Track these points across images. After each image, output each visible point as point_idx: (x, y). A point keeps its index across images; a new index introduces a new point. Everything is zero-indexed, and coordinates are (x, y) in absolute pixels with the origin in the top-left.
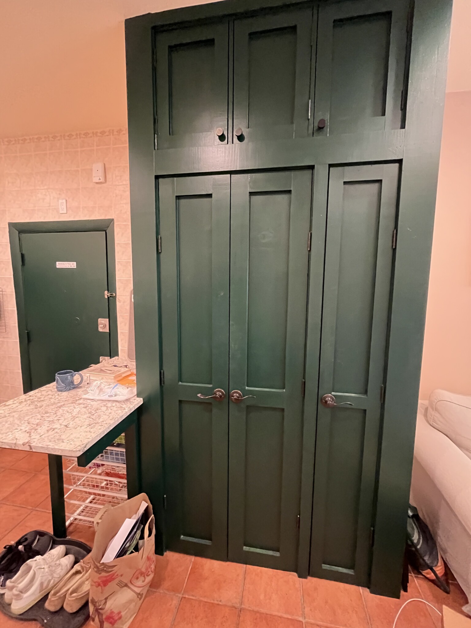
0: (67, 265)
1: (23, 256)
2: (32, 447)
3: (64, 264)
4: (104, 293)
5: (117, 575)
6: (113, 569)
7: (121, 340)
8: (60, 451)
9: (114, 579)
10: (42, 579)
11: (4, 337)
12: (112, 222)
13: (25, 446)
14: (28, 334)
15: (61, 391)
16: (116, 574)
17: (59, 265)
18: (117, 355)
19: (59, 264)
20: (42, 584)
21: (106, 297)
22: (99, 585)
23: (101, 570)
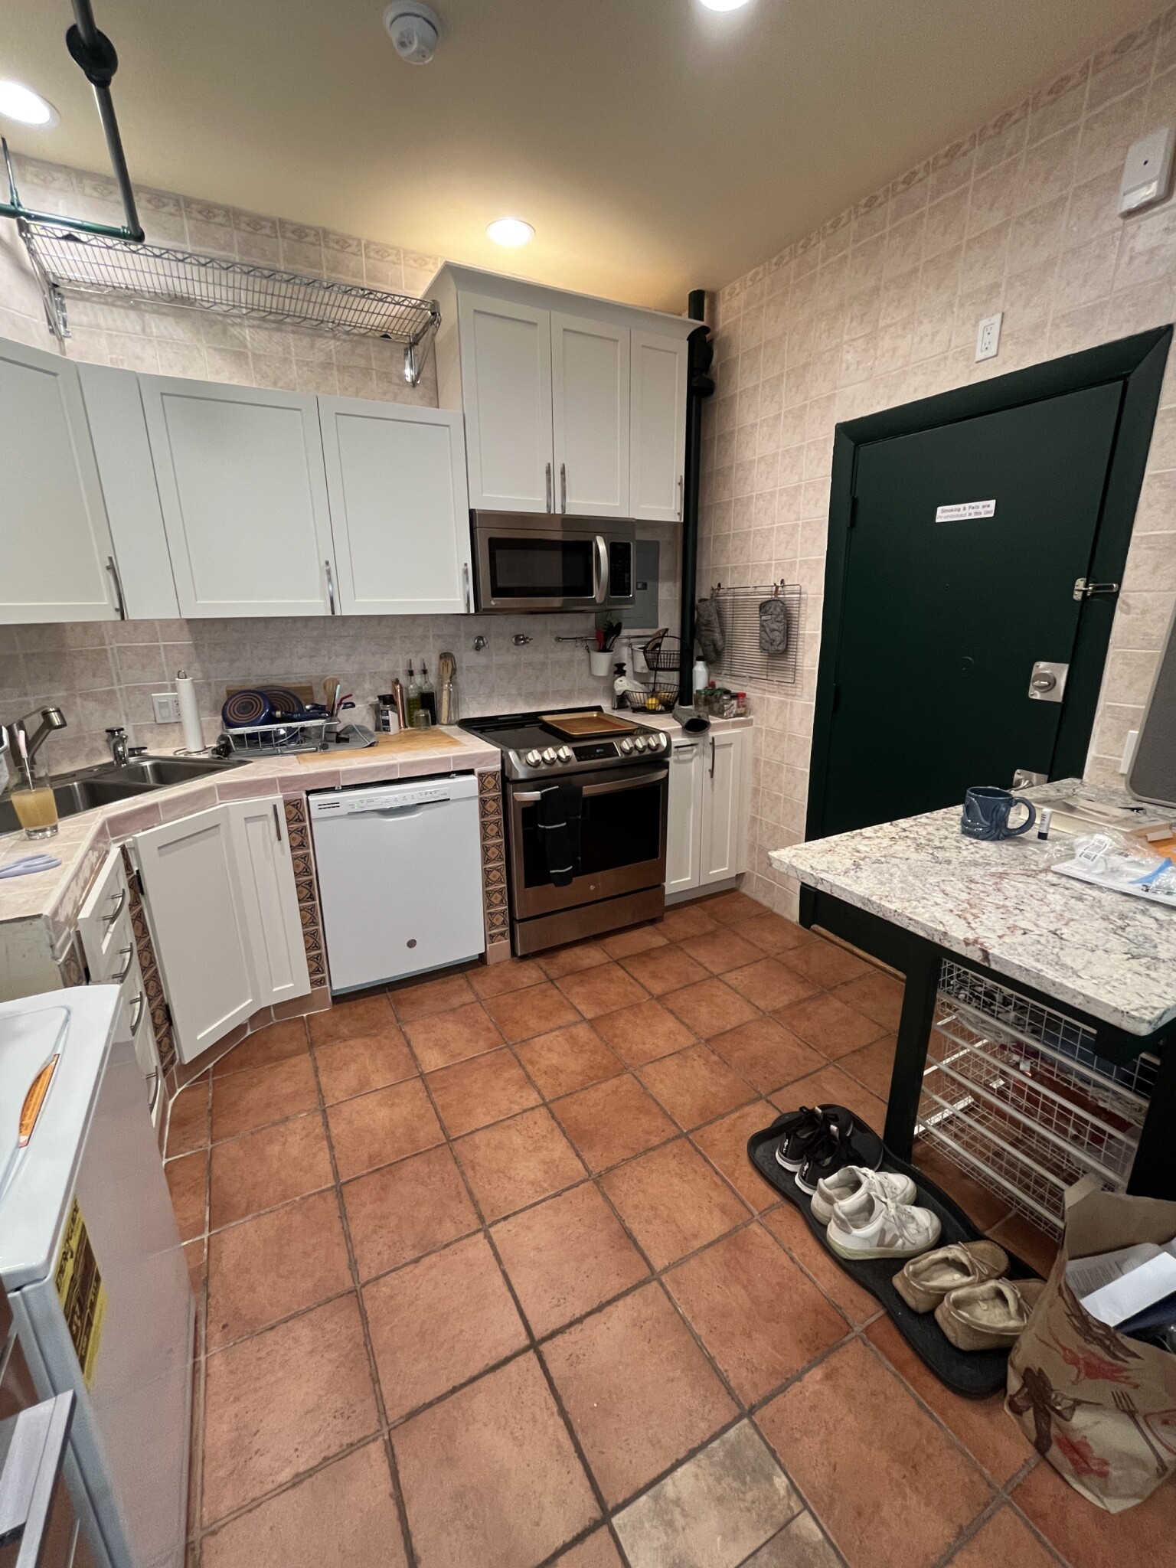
0: (967, 511)
1: (855, 502)
2: (990, 957)
3: (959, 510)
4: (1074, 585)
5: (1128, 1378)
6: (1129, 1359)
7: (1103, 732)
8: (1081, 997)
9: (1115, 1379)
10: (884, 1224)
11: (787, 694)
12: (1168, 335)
13: (971, 947)
14: (837, 691)
15: (976, 836)
16: (1125, 1374)
17: (945, 514)
18: (1078, 773)
19: (943, 511)
20: (883, 1232)
21: (1078, 596)
22: (1075, 1362)
23: (1095, 1339)
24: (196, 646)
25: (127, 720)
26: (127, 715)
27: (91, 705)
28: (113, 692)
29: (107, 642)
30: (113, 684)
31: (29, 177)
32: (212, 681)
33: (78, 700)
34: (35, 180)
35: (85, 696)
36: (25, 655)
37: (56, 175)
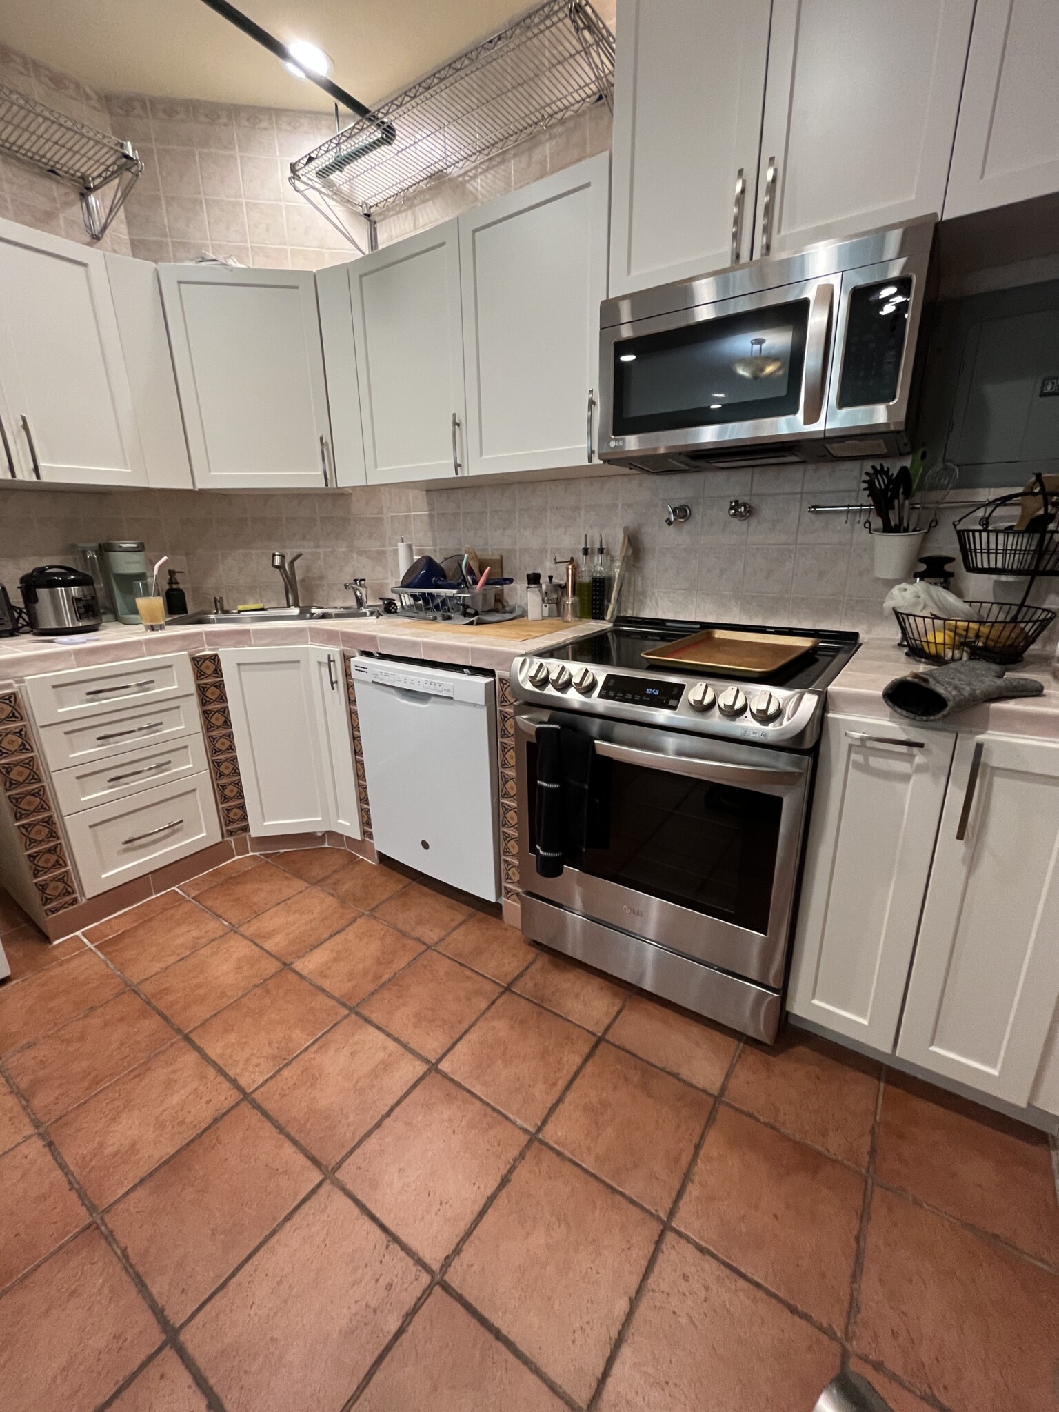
24: (431, 516)
25: (392, 576)
26: (392, 572)
27: (364, 560)
28: (384, 552)
29: (385, 512)
30: (384, 546)
31: (284, 126)
32: (438, 548)
33: (355, 556)
34: (288, 128)
35: (360, 553)
36: (321, 518)
37: (302, 121)
